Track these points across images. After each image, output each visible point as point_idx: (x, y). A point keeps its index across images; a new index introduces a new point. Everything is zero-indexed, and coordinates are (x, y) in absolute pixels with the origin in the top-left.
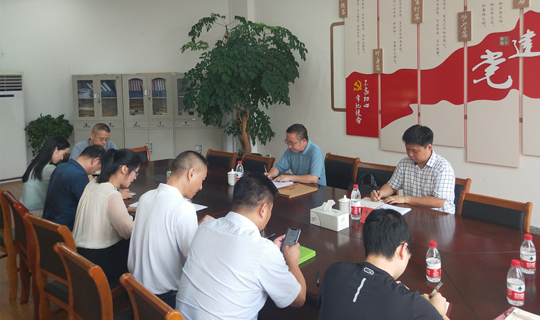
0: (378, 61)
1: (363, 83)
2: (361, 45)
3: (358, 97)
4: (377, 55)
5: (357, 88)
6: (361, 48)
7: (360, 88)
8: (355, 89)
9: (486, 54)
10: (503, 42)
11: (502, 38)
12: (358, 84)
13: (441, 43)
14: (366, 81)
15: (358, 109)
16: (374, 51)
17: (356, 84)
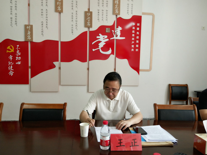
0: (29, 33)
1: (15, 47)
2: (14, 20)
3: (11, 57)
4: (28, 29)
5: (9, 50)
6: (14, 22)
7: (12, 51)
8: (8, 51)
9: (99, 36)
10: (108, 30)
11: (107, 29)
12: (11, 48)
13: (74, 27)
14: (18, 46)
15: (10, 65)
16: (26, 26)
17: (9, 48)
